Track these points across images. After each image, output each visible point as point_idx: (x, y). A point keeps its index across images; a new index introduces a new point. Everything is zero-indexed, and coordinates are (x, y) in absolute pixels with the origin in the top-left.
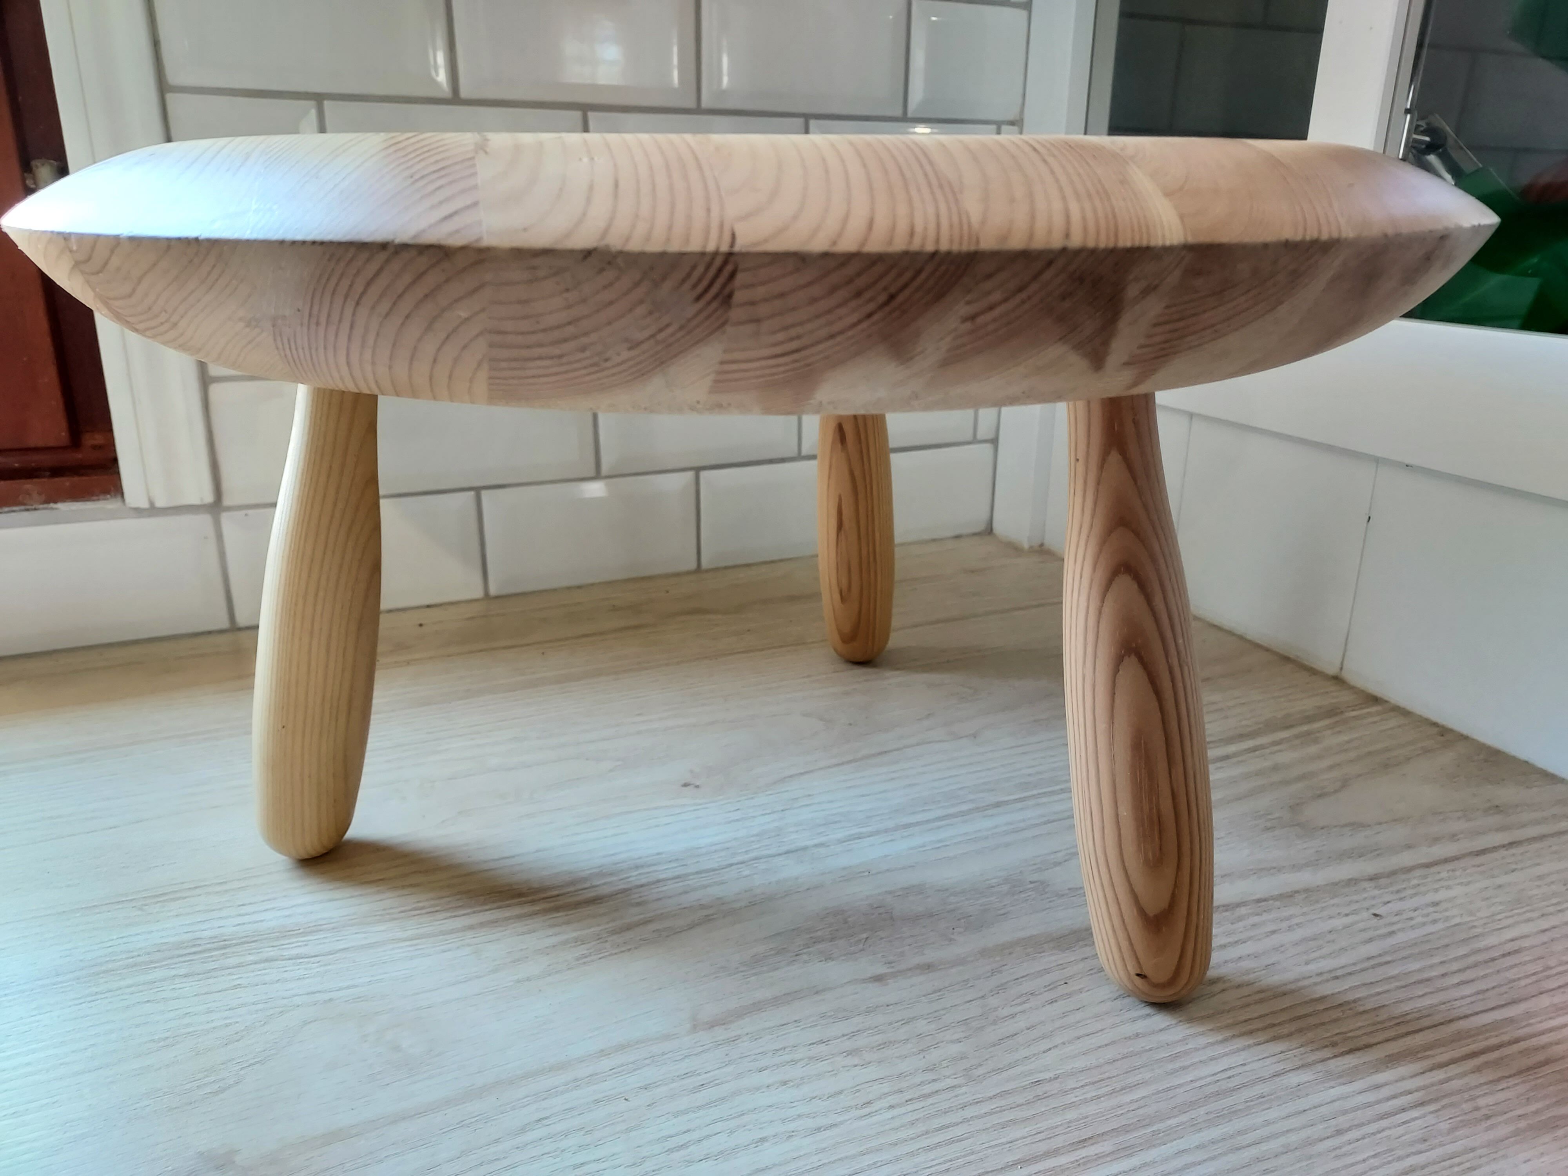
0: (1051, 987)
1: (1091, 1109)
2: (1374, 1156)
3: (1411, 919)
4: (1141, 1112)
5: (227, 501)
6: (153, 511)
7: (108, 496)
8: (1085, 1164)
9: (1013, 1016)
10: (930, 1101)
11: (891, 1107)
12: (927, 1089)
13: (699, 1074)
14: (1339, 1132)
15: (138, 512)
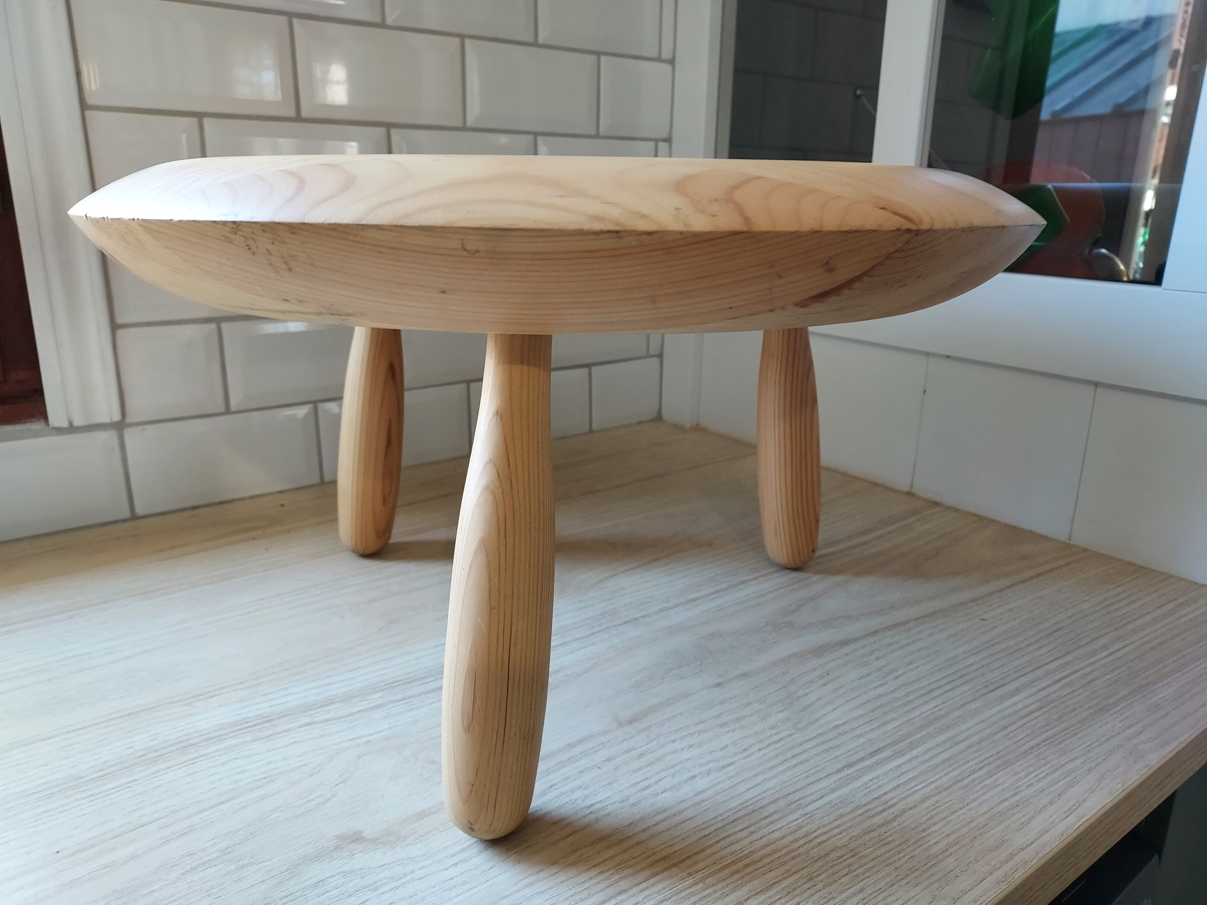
0: (821, 677)
1: (872, 735)
2: (1026, 736)
3: (1002, 619)
4: (899, 733)
5: (129, 419)
6: (71, 429)
7: (34, 420)
8: (881, 762)
9: (807, 694)
10: (781, 743)
11: (760, 750)
12: (776, 738)
13: (636, 749)
14: (1005, 728)
15: (59, 431)
